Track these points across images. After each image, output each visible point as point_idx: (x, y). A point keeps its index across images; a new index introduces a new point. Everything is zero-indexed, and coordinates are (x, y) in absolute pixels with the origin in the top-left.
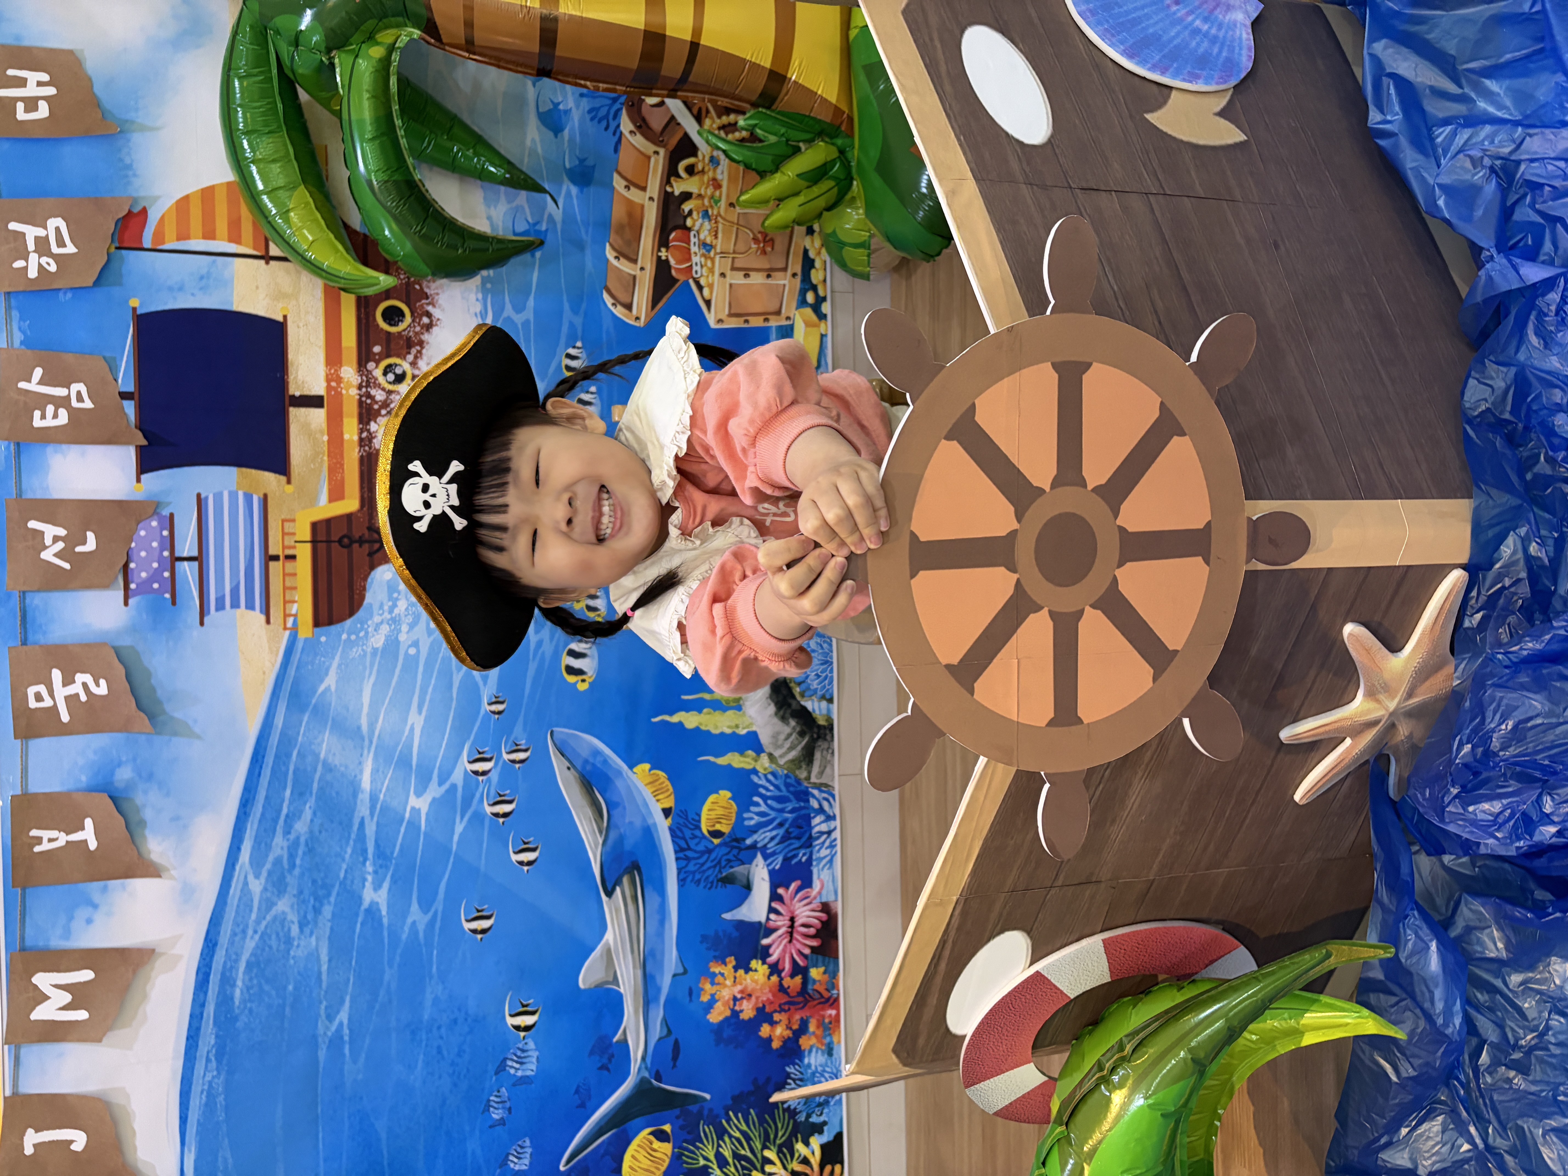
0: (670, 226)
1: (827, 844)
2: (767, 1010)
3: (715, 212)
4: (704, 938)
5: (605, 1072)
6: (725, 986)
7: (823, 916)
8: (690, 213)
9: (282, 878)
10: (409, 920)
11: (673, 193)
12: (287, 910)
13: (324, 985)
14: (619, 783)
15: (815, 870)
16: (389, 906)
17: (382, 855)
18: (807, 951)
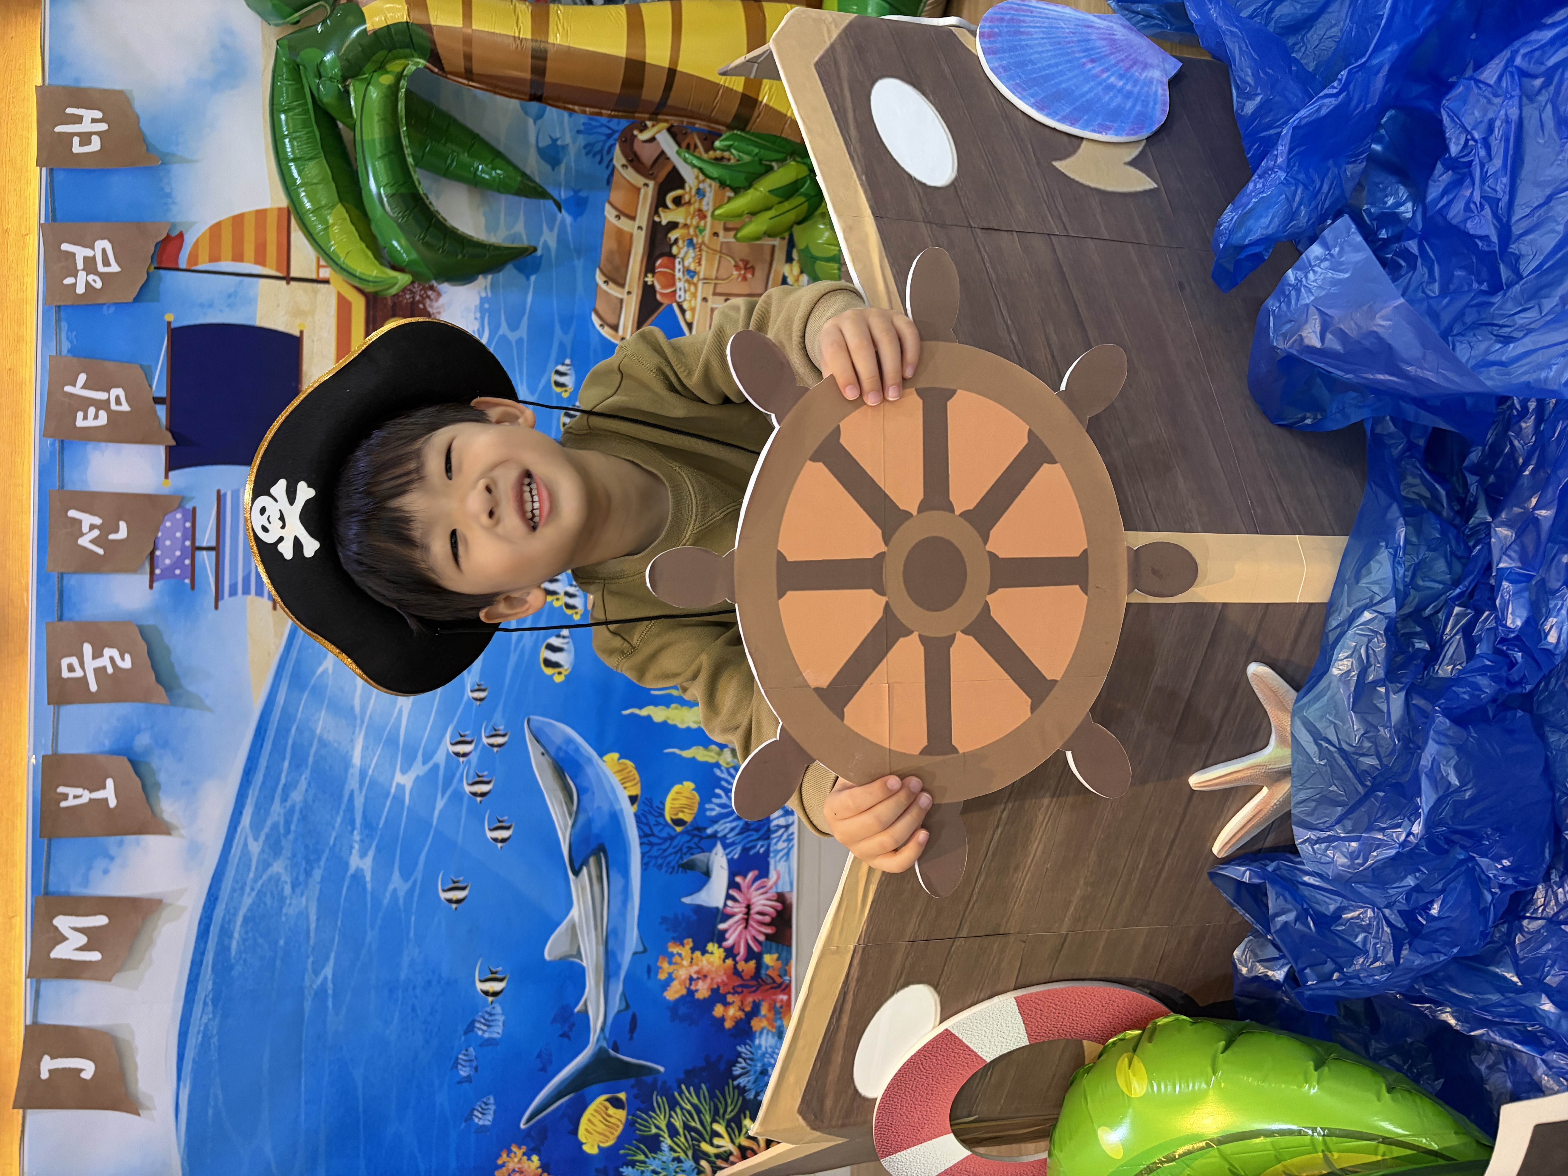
0: (657, 253)
1: (785, 837)
2: (722, 991)
3: (700, 241)
4: (664, 920)
5: (566, 1040)
6: (682, 966)
7: (778, 905)
8: (676, 241)
9: (278, 842)
10: (391, 887)
11: (660, 222)
12: (281, 871)
13: (312, 942)
14: (589, 771)
15: (772, 862)
16: (373, 873)
17: (369, 826)
18: (761, 938)
